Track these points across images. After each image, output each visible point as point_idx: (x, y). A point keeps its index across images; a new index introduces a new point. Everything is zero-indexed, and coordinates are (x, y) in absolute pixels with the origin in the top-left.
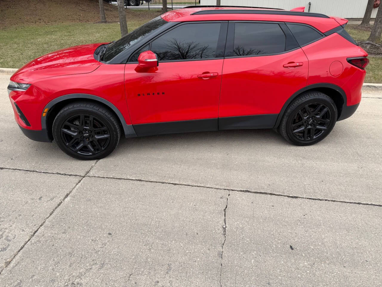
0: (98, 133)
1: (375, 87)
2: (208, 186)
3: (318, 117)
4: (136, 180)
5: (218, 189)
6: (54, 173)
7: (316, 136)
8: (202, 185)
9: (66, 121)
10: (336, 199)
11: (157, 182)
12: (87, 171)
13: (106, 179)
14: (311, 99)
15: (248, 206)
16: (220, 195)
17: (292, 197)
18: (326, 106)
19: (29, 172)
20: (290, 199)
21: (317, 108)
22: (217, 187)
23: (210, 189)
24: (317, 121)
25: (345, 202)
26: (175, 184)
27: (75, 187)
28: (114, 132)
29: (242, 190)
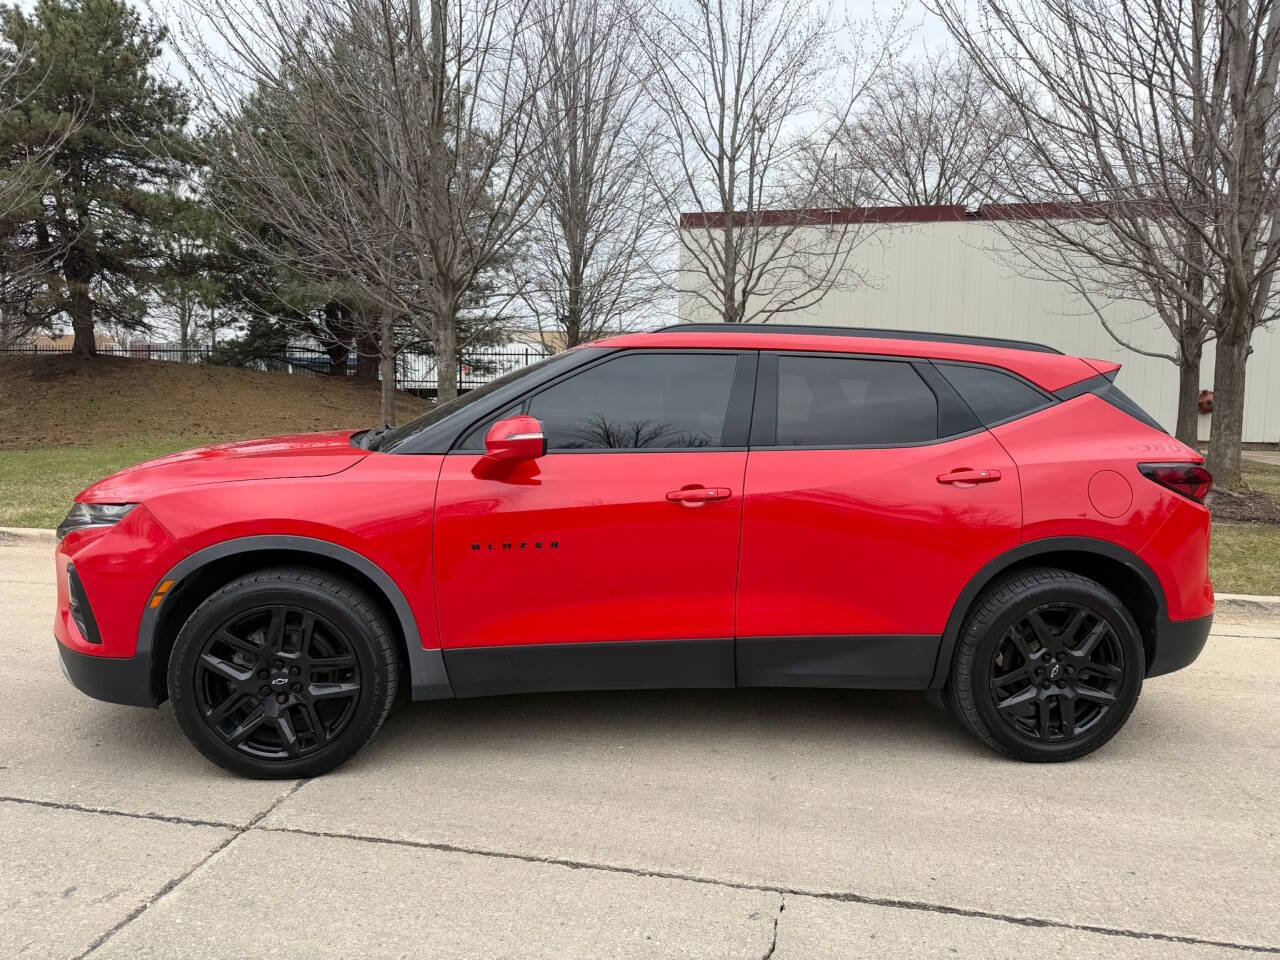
0: (322, 679)
1: (1257, 605)
2: (701, 875)
3: (1078, 654)
4: (432, 846)
5: (739, 886)
6: (141, 814)
7: (1082, 727)
8: (680, 872)
9: (225, 626)
10: (1197, 934)
11: (507, 856)
12: (258, 812)
13: (322, 838)
14: (1045, 592)
15: (858, 948)
16: (750, 909)
17: (1023, 922)
18: (1098, 617)
19: (50, 809)
20: (1016, 927)
21: (1068, 621)
22: (736, 880)
23: (708, 885)
24: (1077, 670)
25: (1235, 946)
26: (577, 866)
27: (205, 860)
28: (376, 675)
29: (832, 892)
